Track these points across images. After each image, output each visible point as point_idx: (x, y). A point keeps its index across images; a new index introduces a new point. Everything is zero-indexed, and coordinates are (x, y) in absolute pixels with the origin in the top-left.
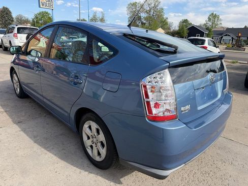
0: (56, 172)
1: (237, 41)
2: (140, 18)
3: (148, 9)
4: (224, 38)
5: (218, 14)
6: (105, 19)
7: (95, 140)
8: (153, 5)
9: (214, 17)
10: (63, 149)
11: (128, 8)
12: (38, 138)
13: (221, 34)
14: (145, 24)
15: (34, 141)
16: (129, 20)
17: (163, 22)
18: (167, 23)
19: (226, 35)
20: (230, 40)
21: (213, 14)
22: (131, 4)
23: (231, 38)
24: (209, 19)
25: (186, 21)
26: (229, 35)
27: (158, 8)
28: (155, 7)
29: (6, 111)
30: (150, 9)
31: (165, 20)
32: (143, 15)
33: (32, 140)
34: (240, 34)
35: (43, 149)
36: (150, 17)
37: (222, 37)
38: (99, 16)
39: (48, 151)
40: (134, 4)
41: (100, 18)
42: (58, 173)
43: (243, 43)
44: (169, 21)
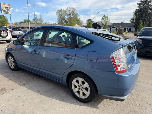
0: (63, 108)
1: (119, 30)
2: (64, 19)
3: (69, 13)
4: (112, 29)
5: (107, 16)
6: (43, 19)
7: (81, 87)
8: (72, 11)
9: (105, 17)
10: (59, 96)
11: (57, 13)
12: (41, 92)
13: (110, 27)
14: (68, 22)
15: (39, 94)
16: (58, 20)
17: (78, 21)
18: (80, 21)
19: (113, 27)
20: (115, 30)
21: (104, 16)
22: (58, 10)
23: (116, 29)
24: (103, 19)
25: (90, 20)
26: (115, 27)
27: (75, 13)
28: (73, 12)
29: (10, 80)
30: (70, 13)
31: (79, 20)
32: (66, 17)
33: (38, 93)
34: (121, 27)
35: (48, 98)
36: (71, 18)
37: (111, 28)
38: (38, 17)
39: (51, 98)
40: (61, 11)
41: (39, 18)
42: (64, 108)
43: (122, 31)
44: (81, 20)
